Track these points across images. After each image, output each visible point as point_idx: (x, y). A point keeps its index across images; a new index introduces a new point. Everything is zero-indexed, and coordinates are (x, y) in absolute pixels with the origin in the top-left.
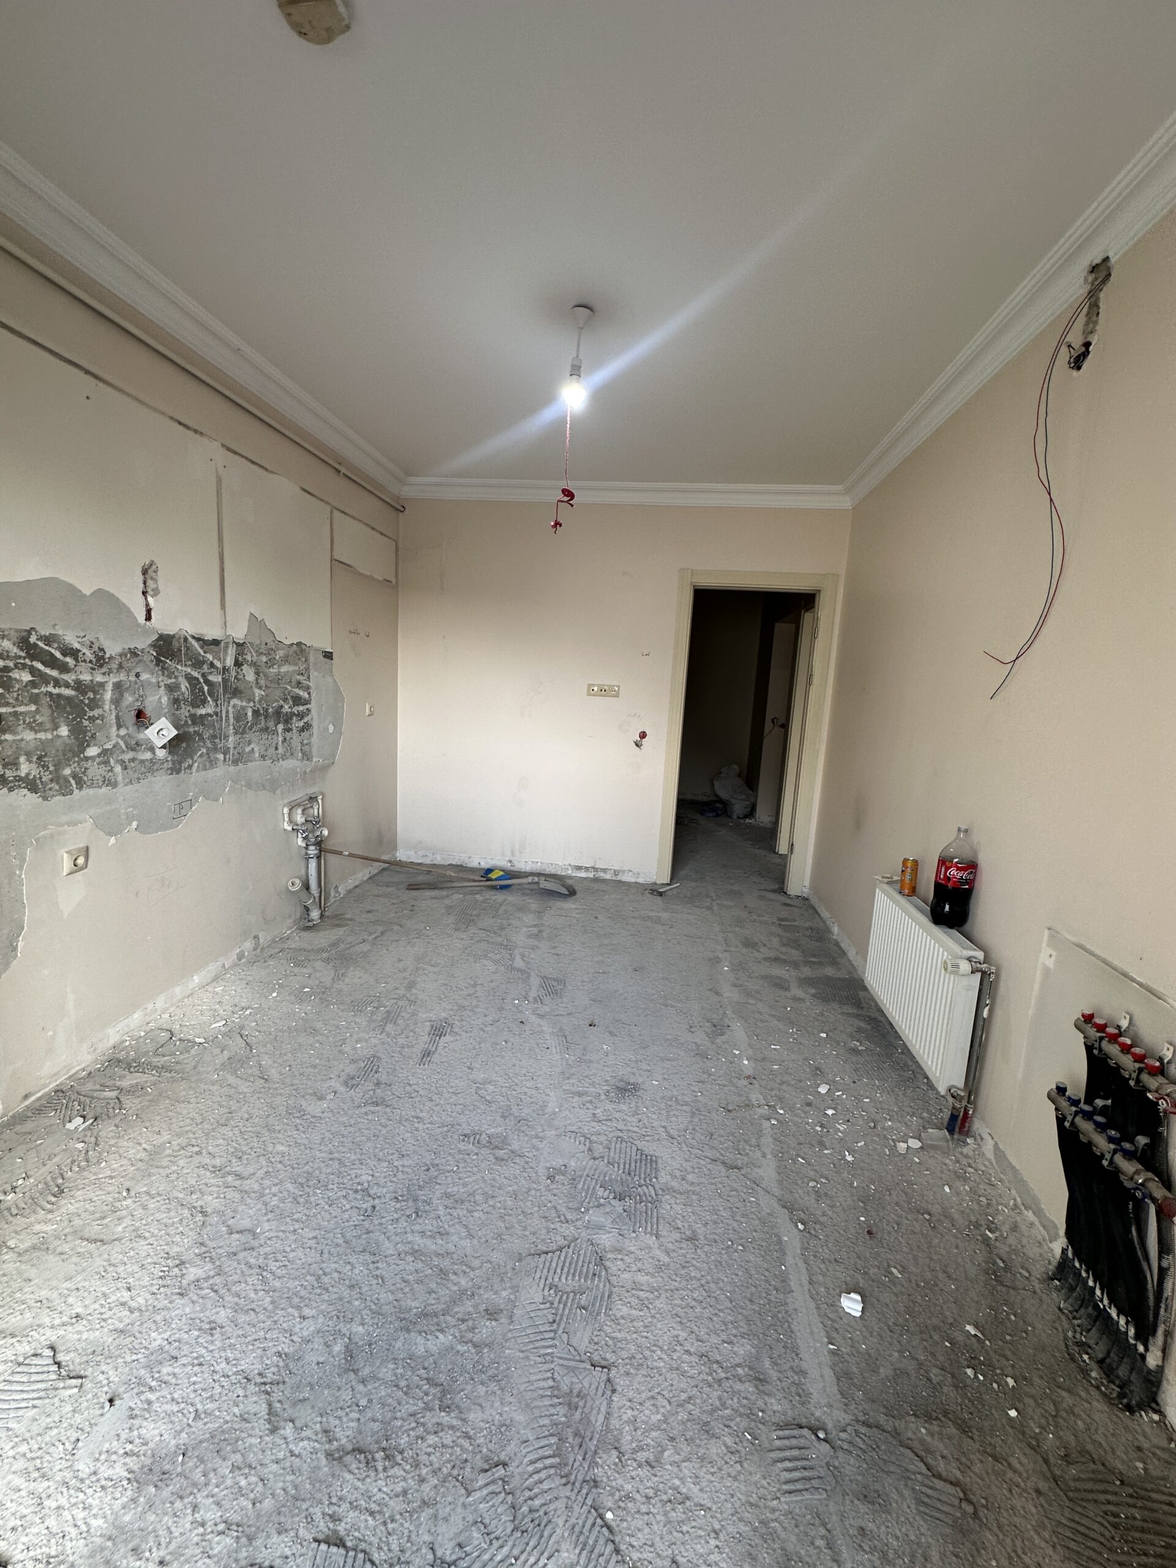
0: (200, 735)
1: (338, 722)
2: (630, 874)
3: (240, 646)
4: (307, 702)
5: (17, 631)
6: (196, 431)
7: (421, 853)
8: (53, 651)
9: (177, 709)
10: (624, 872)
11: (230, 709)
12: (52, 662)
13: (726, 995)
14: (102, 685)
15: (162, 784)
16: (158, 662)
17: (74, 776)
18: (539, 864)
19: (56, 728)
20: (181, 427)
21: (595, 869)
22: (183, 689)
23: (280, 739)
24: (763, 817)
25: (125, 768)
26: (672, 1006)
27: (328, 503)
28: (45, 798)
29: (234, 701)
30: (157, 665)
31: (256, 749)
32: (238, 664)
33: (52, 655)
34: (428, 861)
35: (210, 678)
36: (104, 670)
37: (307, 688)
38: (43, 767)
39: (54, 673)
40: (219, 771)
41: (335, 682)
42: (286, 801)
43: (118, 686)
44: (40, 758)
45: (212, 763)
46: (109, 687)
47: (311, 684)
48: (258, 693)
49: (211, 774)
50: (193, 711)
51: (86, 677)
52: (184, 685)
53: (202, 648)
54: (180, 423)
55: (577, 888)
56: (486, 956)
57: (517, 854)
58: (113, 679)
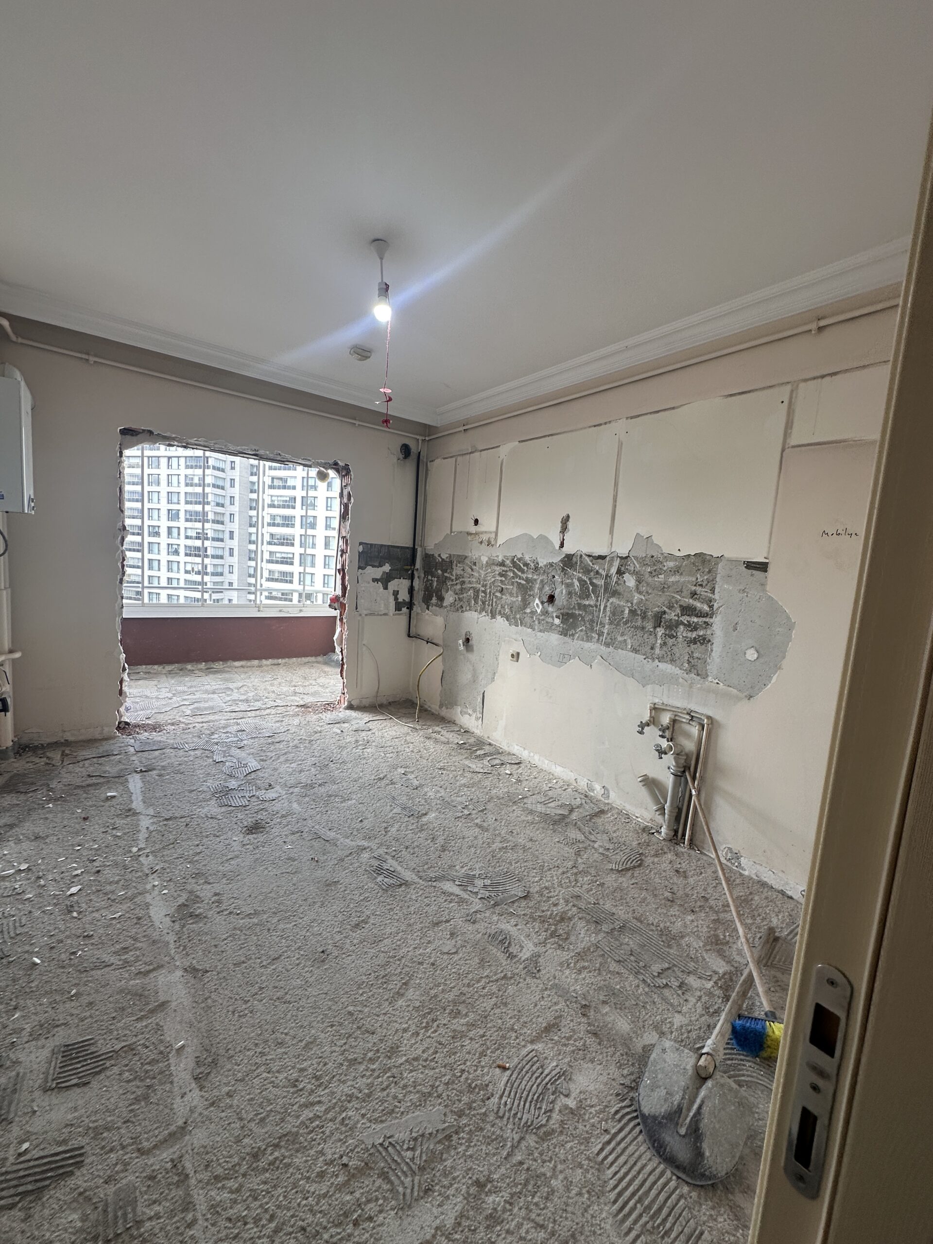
0: (583, 618)
1: (770, 651)
3: (624, 559)
4: (706, 615)
5: (511, 556)
8: (521, 564)
9: (570, 598)
11: (608, 604)
14: (536, 580)
15: (555, 637)
16: (564, 570)
19: (518, 597)
22: (575, 586)
23: (659, 641)
29: (613, 600)
30: (562, 572)
32: (620, 572)
35: (594, 581)
36: (538, 573)
37: (710, 602)
38: (512, 612)
39: (520, 574)
40: (593, 646)
41: (771, 599)
43: (542, 581)
44: (511, 608)
45: (589, 639)
46: (539, 581)
47: (716, 596)
49: (587, 645)
50: (579, 601)
51: (530, 576)
52: (577, 583)
58: (541, 577)
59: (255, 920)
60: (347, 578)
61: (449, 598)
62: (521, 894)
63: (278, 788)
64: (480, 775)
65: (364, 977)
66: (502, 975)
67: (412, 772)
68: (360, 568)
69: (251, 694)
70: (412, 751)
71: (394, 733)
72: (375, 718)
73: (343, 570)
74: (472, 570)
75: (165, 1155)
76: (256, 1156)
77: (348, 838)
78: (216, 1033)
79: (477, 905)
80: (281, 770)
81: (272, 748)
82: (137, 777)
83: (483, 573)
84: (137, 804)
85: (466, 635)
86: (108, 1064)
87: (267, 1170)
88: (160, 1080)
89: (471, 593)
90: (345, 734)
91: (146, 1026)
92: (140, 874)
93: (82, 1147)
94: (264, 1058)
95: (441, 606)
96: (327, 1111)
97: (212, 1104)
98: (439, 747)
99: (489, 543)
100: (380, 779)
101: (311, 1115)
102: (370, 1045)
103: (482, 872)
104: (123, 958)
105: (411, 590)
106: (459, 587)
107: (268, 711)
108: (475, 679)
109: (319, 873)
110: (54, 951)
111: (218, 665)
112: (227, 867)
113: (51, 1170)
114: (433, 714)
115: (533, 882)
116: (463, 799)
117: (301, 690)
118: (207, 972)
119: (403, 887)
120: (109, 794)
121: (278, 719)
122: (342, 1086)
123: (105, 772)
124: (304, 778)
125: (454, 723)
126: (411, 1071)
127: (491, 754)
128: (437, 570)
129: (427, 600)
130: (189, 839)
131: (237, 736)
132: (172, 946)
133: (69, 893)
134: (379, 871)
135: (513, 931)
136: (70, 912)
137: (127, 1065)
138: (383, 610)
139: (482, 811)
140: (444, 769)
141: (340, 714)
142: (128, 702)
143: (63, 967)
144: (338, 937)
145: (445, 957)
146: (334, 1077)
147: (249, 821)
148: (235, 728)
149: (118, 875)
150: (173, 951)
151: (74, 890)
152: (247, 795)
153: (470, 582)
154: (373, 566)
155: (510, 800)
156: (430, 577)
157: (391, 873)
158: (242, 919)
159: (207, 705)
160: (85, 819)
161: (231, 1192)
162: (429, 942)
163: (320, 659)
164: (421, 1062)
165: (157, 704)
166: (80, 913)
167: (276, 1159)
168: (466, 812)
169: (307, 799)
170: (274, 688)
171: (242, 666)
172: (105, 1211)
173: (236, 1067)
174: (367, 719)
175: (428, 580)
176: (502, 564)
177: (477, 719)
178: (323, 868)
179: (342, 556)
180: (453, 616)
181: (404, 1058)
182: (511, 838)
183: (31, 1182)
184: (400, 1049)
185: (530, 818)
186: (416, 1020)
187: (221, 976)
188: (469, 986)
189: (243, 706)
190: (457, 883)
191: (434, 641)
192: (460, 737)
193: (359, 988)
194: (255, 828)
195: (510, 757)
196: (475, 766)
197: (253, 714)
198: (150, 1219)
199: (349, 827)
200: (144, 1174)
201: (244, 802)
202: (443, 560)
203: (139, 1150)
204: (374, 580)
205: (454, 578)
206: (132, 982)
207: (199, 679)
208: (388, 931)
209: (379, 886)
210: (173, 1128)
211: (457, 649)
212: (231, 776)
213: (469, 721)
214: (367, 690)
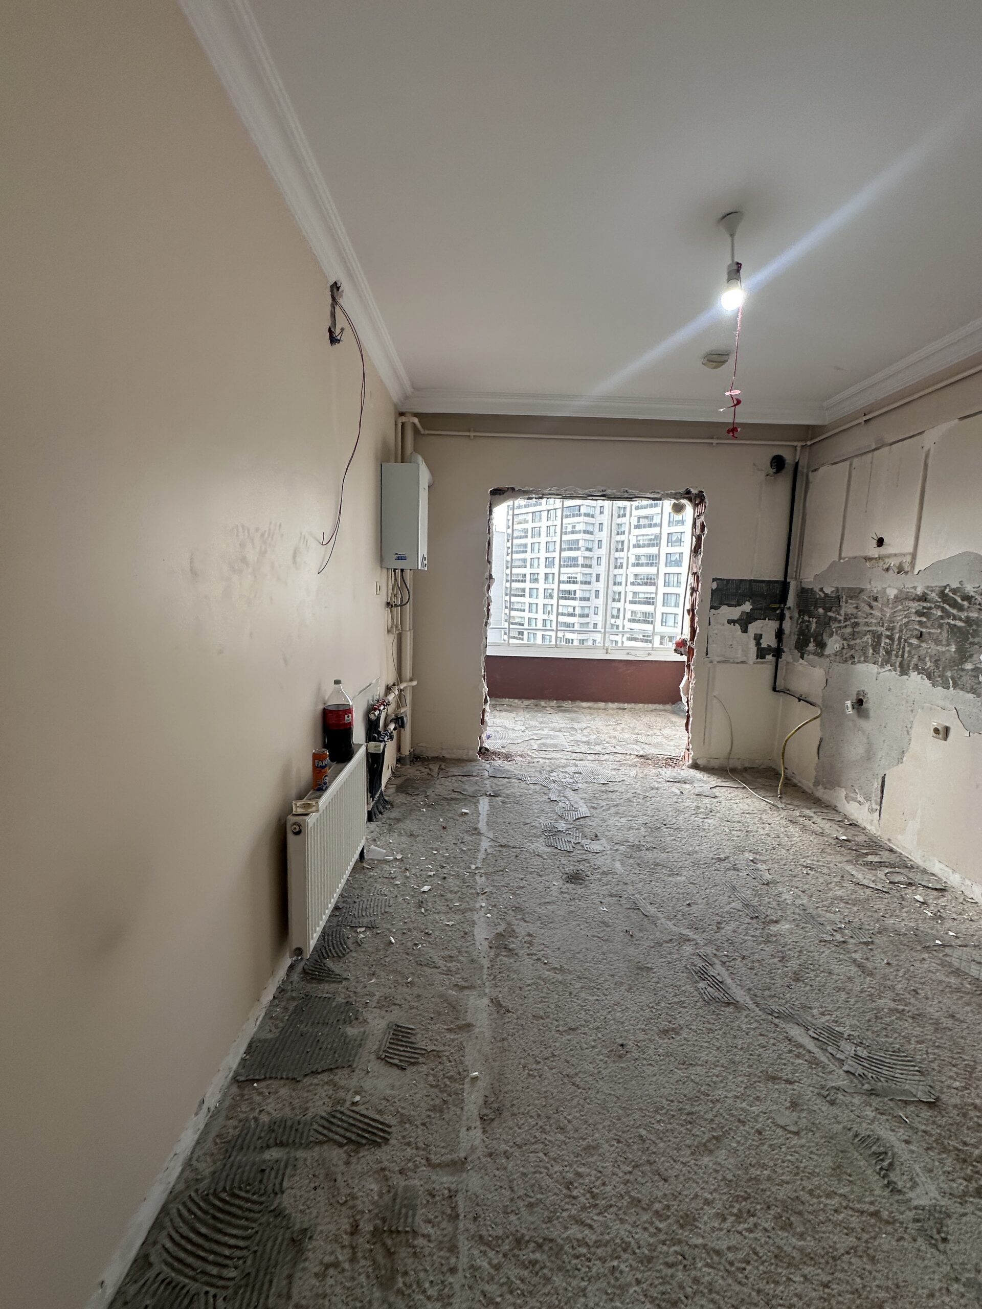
5: (940, 587)
8: (957, 598)
17: (953, 678)
38: (937, 667)
44: (936, 661)
59: (560, 977)
60: (696, 619)
61: (834, 644)
62: (920, 1095)
63: (603, 841)
64: (868, 892)
65: (664, 1101)
66: (872, 1209)
67: (765, 862)
68: (712, 607)
69: (593, 737)
70: (768, 835)
71: (746, 807)
72: (723, 784)
73: (693, 610)
74: (871, 607)
75: (445, 1179)
76: (519, 1242)
77: (670, 920)
78: (506, 1081)
79: (839, 1079)
80: (609, 822)
81: (605, 796)
82: (487, 799)
83: (888, 612)
84: (482, 826)
85: (858, 694)
86: (421, 1060)
87: (527, 1268)
88: (454, 1100)
89: (868, 638)
90: (685, 796)
91: (453, 1040)
92: (473, 891)
93: (390, 1127)
94: (544, 1136)
95: (821, 655)
96: (598, 1244)
97: (491, 1155)
98: (807, 837)
99: (900, 570)
100: (720, 860)
101: (580, 1236)
102: (660, 1194)
103: (856, 1034)
104: (449, 965)
105: (780, 634)
106: (849, 630)
107: (606, 757)
108: (869, 755)
109: (631, 950)
110: (405, 937)
111: (568, 704)
112: (541, 911)
113: (369, 1132)
114: (804, 792)
115: (949, 1087)
116: (837, 918)
117: (642, 739)
118: (508, 1011)
119: (731, 1009)
120: (464, 811)
121: (615, 767)
122: (617, 1225)
123: (464, 790)
124: (631, 836)
125: (835, 809)
126: (707, 1265)
127: (891, 865)
128: (816, 607)
129: (801, 647)
130: (516, 870)
131: (573, 778)
132: (485, 971)
133: (422, 890)
134: (702, 974)
135: (900, 1148)
136: (420, 907)
137: (433, 1070)
138: (740, 656)
139: (867, 944)
140: (811, 869)
141: (682, 772)
142: (489, 731)
143: (408, 954)
144: (641, 1036)
145: (780, 1131)
146: (611, 1206)
147: (570, 869)
148: (573, 769)
149: (458, 886)
150: (485, 977)
151: (426, 888)
152: (573, 841)
153: (867, 624)
154: (729, 605)
155: (920, 943)
156: (806, 618)
157: (718, 984)
158: (548, 970)
159: (552, 742)
160: (444, 828)
161: (490, 1263)
162: (758, 1098)
163: (668, 707)
164: (723, 1261)
165: (512, 735)
166: (426, 910)
167: (537, 1262)
168: (839, 937)
169: (631, 861)
170: (616, 734)
171: (589, 708)
172: (394, 1200)
173: (516, 1128)
174: (714, 784)
175: (803, 622)
176: (924, 598)
177: (872, 811)
178: (637, 946)
179: (692, 595)
180: (839, 668)
181: (700, 1241)
182: (912, 1000)
183: (354, 1133)
184: (696, 1223)
185: (953, 980)
186: (725, 1197)
187: (520, 1022)
188: (811, 1192)
189: (584, 748)
190: (810, 1033)
191: (809, 699)
192: (842, 830)
193: (656, 1112)
194: (575, 878)
195: (926, 877)
196: (862, 875)
197: (592, 757)
198: (423, 1236)
199: (673, 907)
200: (427, 1187)
201: (569, 847)
202: (826, 595)
203: (427, 1159)
204: (731, 622)
205: (841, 618)
206: (450, 991)
207: (550, 716)
208: (703, 1056)
209: (700, 993)
210: (454, 1156)
211: (843, 713)
212: (561, 817)
213: (858, 811)
214: (718, 749)
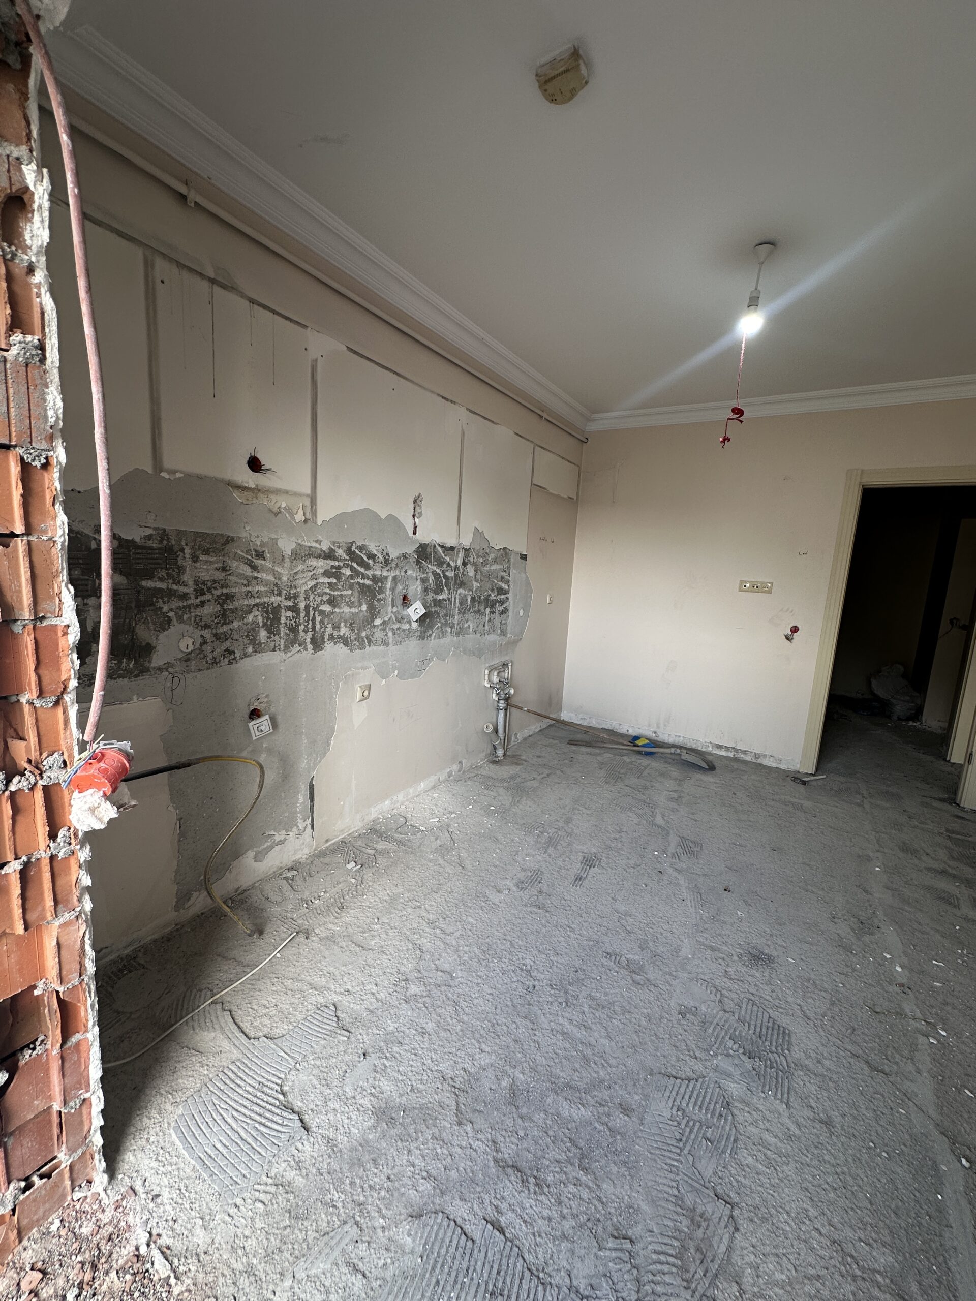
0: (438, 614)
1: (526, 608)
2: (772, 759)
3: (467, 550)
4: (507, 592)
5: (346, 543)
6: (452, 401)
7: (580, 716)
8: (362, 555)
9: (426, 595)
10: (765, 756)
11: (457, 596)
12: (362, 563)
13: (877, 895)
14: (386, 578)
15: (413, 644)
16: (418, 562)
17: (367, 637)
18: (681, 738)
19: (360, 605)
20: (443, 400)
21: (736, 750)
22: (431, 581)
23: (487, 619)
24: (931, 721)
25: (394, 634)
26: (813, 892)
27: (532, 442)
28: (351, 651)
29: (461, 591)
30: (417, 565)
31: (471, 625)
32: (464, 564)
33: (362, 558)
34: (585, 724)
35: (447, 574)
36: (388, 568)
37: (508, 582)
38: (352, 630)
39: (362, 570)
40: (448, 640)
41: (527, 576)
42: (487, 665)
43: (395, 578)
44: (351, 624)
45: (443, 634)
46: (390, 579)
47: (510, 579)
48: (476, 585)
49: (442, 641)
50: (435, 597)
51: (378, 573)
52: (431, 578)
53: (444, 553)
54: (443, 398)
55: (716, 764)
56: (630, 809)
57: (662, 725)
58: (392, 574)
74: (254, 568)
83: (284, 573)
153: (249, 595)
177: (300, 834)
